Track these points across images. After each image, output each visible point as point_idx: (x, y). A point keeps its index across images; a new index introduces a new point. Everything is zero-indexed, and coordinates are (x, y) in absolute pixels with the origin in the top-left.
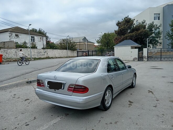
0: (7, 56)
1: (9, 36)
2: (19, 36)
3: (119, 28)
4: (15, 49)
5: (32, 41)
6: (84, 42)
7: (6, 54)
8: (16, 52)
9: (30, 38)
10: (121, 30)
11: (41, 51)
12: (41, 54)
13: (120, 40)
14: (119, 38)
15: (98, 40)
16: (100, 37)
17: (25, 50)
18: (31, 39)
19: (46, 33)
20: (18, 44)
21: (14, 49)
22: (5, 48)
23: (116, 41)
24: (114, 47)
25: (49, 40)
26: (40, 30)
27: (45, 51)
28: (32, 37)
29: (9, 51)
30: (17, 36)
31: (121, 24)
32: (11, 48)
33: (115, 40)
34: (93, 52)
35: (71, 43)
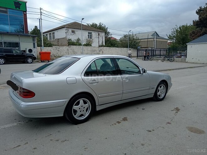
0: (59, 53)
1: (66, 33)
2: (76, 32)
3: (199, 17)
4: (67, 47)
5: (89, 38)
6: (153, 38)
7: (58, 52)
8: (68, 50)
9: (87, 34)
10: (202, 19)
11: (95, 49)
12: (95, 52)
13: (199, 34)
14: (197, 31)
15: (170, 35)
16: (173, 31)
17: (78, 48)
18: (89, 35)
19: (107, 28)
20: (71, 41)
21: (65, 47)
22: (58, 45)
23: (193, 36)
24: (187, 45)
25: (110, 36)
26: (100, 25)
27: (100, 49)
28: (89, 33)
29: (61, 48)
30: (73, 32)
31: (203, 11)
32: (63, 46)
33: (191, 35)
34: (161, 52)
35: (134, 39)
